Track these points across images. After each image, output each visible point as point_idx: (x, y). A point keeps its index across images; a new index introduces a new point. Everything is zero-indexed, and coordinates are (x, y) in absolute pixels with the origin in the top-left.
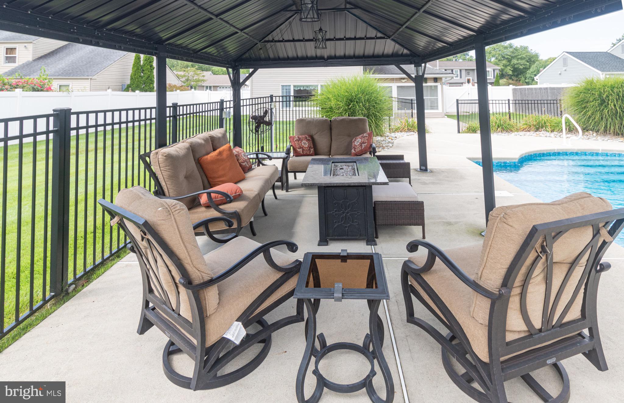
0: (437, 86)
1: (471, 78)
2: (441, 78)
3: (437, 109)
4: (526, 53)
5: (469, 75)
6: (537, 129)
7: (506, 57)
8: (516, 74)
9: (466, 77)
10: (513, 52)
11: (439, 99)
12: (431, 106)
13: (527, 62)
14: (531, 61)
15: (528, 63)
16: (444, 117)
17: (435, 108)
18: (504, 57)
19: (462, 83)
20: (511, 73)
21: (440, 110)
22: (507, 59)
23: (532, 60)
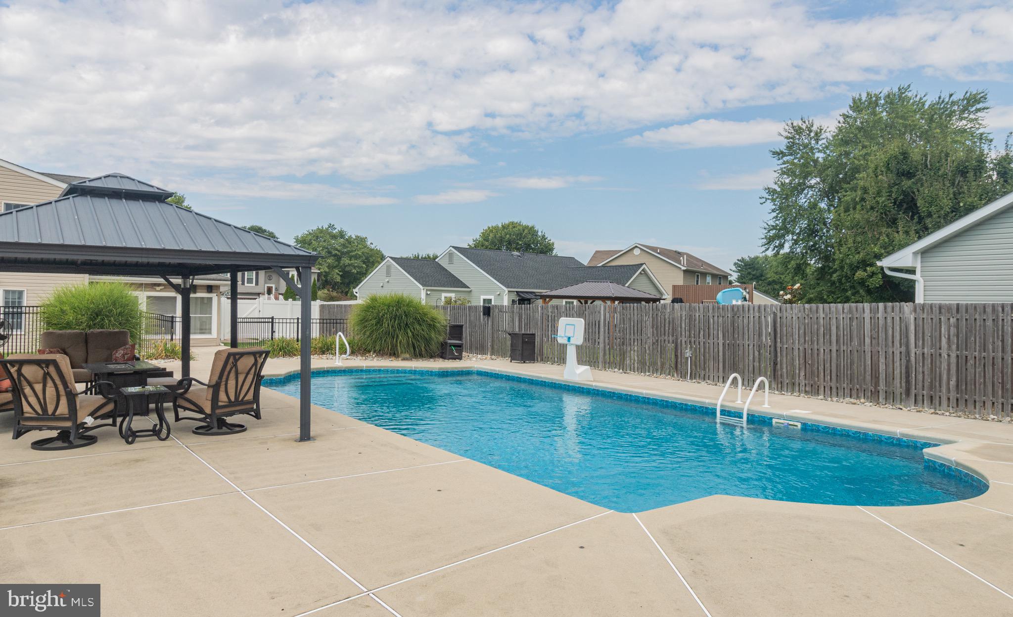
0: (211, 299)
1: (274, 286)
2: (218, 287)
3: (210, 333)
4: (363, 248)
5: (270, 280)
6: (323, 353)
7: (334, 252)
8: (347, 281)
9: (265, 283)
10: (344, 246)
11: (213, 318)
12: (201, 329)
13: (364, 263)
14: (369, 261)
15: (364, 266)
16: (220, 345)
17: (207, 331)
18: (329, 252)
19: (258, 294)
20: (338, 279)
21: (214, 335)
22: (335, 255)
23: (371, 260)
